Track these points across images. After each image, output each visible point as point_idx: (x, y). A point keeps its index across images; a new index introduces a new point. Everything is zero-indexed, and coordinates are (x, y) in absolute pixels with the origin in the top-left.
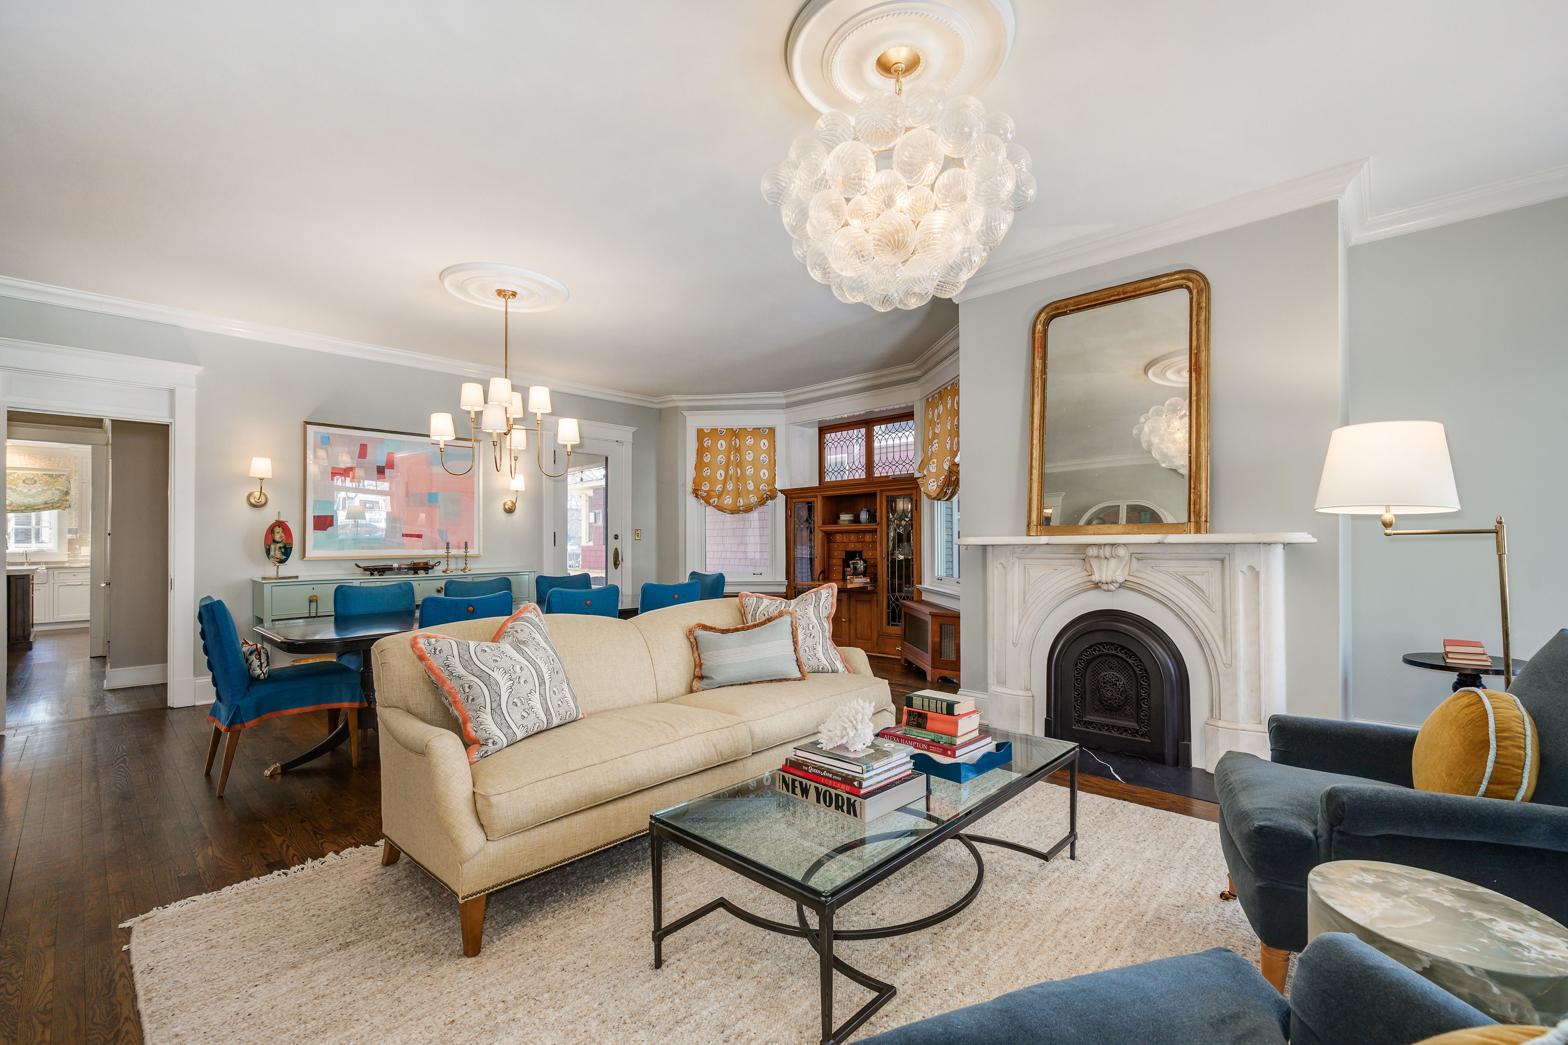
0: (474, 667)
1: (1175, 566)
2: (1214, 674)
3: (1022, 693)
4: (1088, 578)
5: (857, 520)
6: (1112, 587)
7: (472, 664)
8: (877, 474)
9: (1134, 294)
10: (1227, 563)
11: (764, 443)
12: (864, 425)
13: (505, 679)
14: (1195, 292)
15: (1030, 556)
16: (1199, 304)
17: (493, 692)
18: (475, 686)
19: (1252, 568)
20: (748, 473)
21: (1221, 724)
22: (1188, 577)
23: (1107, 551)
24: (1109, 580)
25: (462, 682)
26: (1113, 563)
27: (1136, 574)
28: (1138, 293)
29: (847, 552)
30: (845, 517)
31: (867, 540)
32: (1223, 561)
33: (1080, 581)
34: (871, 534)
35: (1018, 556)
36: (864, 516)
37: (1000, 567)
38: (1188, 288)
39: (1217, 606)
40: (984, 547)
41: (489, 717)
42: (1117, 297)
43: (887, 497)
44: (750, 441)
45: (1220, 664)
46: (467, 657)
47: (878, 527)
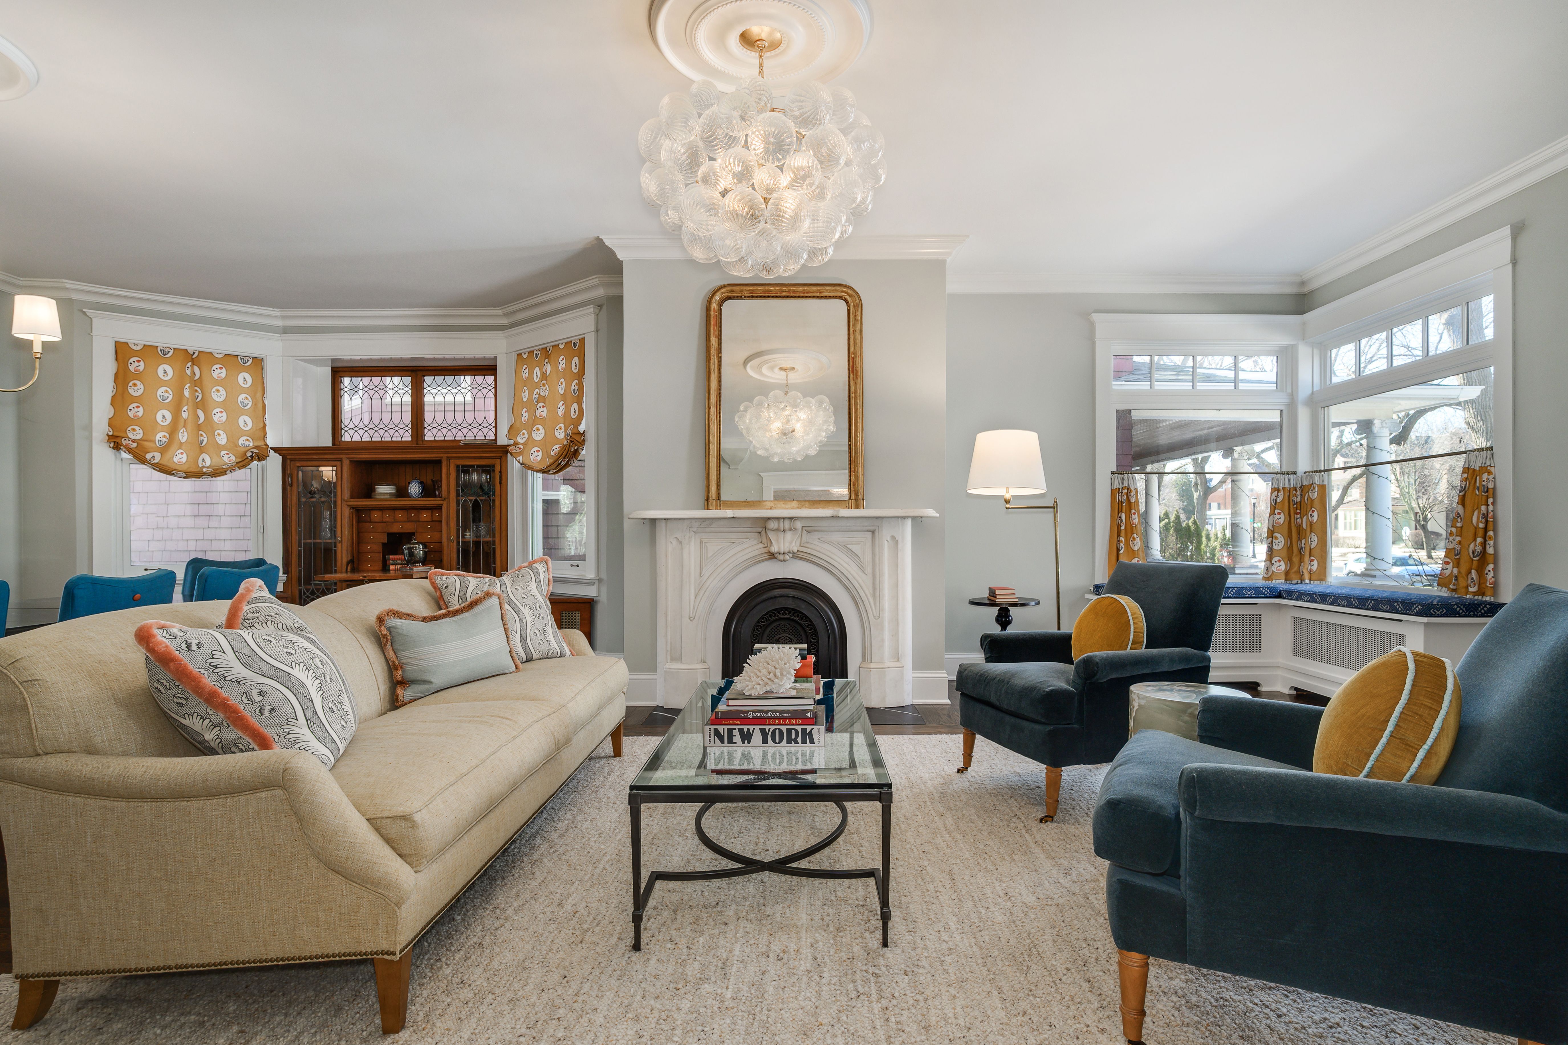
0: (262, 664)
1: (837, 537)
2: (866, 625)
3: (699, 666)
4: (766, 550)
5: (402, 493)
6: (787, 557)
7: (258, 660)
8: (429, 437)
9: (802, 295)
10: (877, 534)
11: (245, 379)
12: (409, 373)
13: (310, 678)
14: (852, 305)
15: (707, 530)
16: (855, 316)
17: (301, 698)
18: (271, 691)
19: (893, 537)
20: (216, 418)
21: (872, 665)
22: (848, 546)
23: (787, 524)
24: (787, 550)
25: (244, 688)
26: (789, 535)
27: (806, 545)
28: (806, 295)
29: (390, 535)
30: (384, 490)
31: (422, 520)
32: (873, 532)
33: (757, 553)
34: (430, 511)
35: (695, 529)
36: (414, 489)
37: (675, 542)
38: (846, 300)
39: (869, 569)
40: (653, 521)
41: (306, 731)
42: (788, 295)
43: (458, 466)
44: (218, 372)
45: (871, 617)
46: (246, 651)
47: (445, 503)
